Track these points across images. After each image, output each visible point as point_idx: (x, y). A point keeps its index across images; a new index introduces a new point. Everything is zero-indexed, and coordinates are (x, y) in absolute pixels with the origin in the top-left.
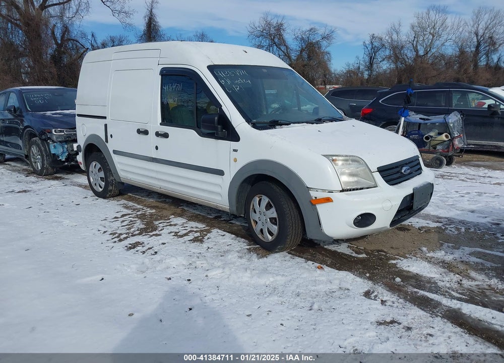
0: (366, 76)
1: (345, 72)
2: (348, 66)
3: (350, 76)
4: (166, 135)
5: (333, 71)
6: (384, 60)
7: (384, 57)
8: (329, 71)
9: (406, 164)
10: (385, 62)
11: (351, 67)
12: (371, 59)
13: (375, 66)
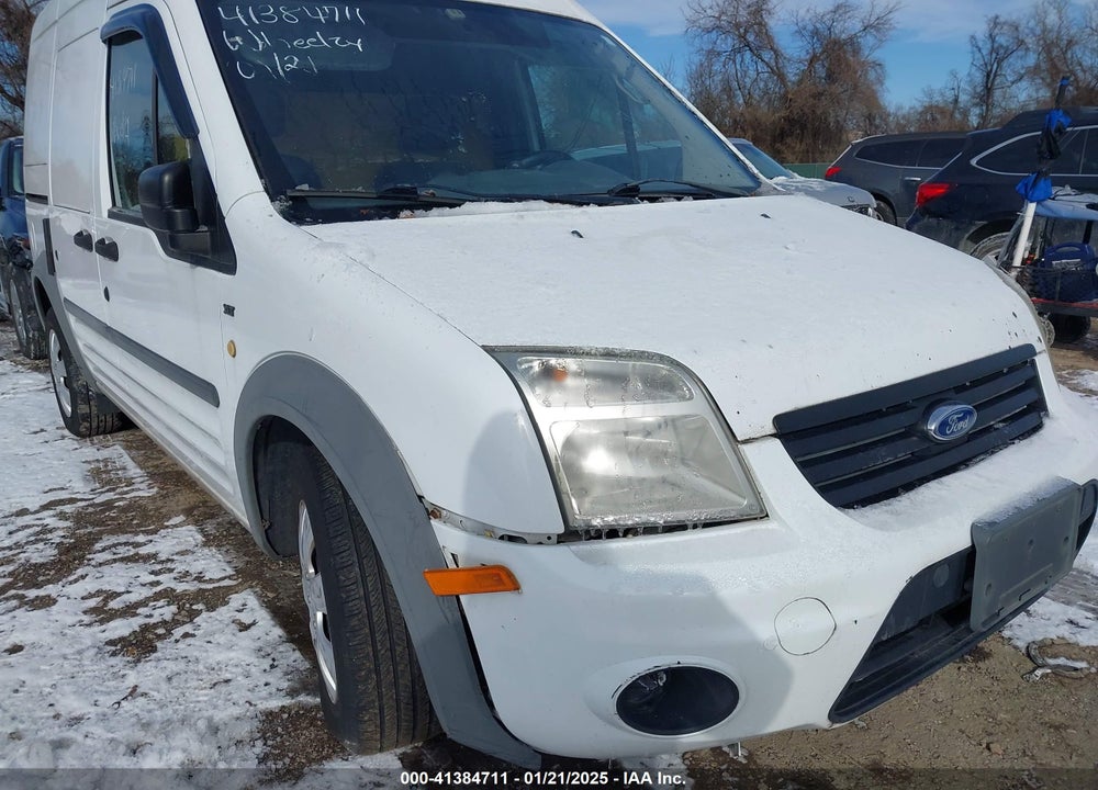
0: (974, 121)
1: (920, 110)
2: (930, 96)
3: (934, 119)
4: (109, 251)
5: (892, 109)
6: (1021, 78)
7: (1022, 72)
8: (879, 107)
9: (961, 389)
10: (1024, 84)
11: (937, 98)
12: (988, 76)
13: (997, 94)
